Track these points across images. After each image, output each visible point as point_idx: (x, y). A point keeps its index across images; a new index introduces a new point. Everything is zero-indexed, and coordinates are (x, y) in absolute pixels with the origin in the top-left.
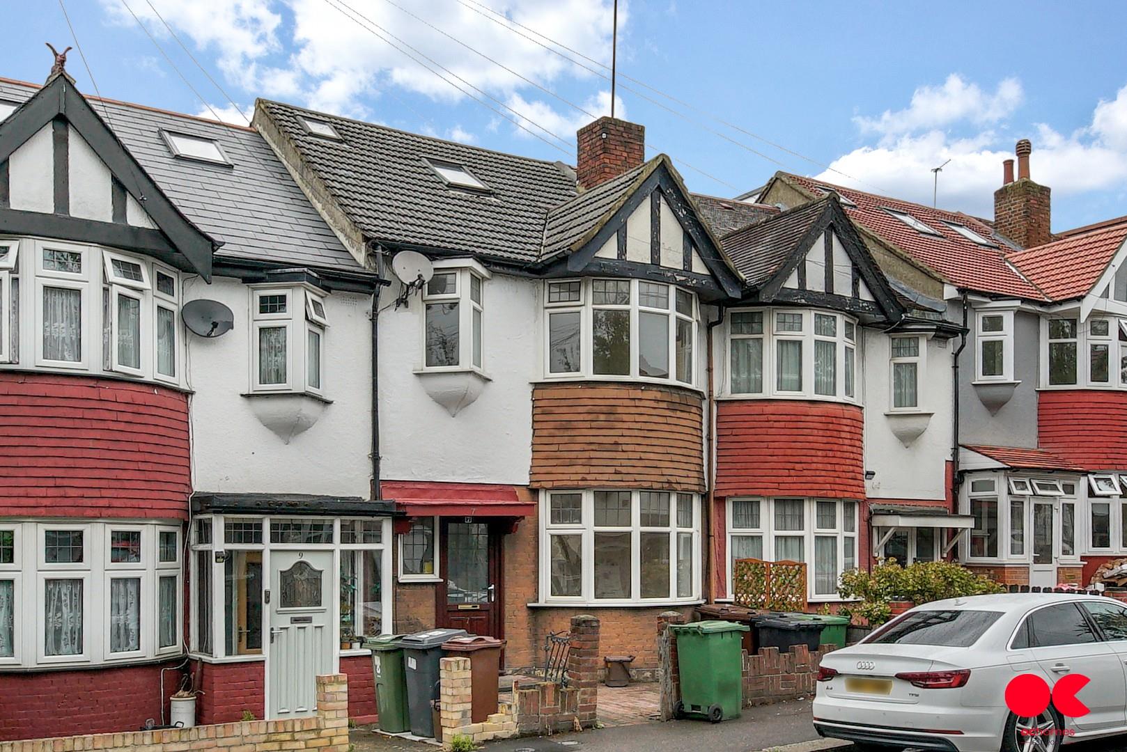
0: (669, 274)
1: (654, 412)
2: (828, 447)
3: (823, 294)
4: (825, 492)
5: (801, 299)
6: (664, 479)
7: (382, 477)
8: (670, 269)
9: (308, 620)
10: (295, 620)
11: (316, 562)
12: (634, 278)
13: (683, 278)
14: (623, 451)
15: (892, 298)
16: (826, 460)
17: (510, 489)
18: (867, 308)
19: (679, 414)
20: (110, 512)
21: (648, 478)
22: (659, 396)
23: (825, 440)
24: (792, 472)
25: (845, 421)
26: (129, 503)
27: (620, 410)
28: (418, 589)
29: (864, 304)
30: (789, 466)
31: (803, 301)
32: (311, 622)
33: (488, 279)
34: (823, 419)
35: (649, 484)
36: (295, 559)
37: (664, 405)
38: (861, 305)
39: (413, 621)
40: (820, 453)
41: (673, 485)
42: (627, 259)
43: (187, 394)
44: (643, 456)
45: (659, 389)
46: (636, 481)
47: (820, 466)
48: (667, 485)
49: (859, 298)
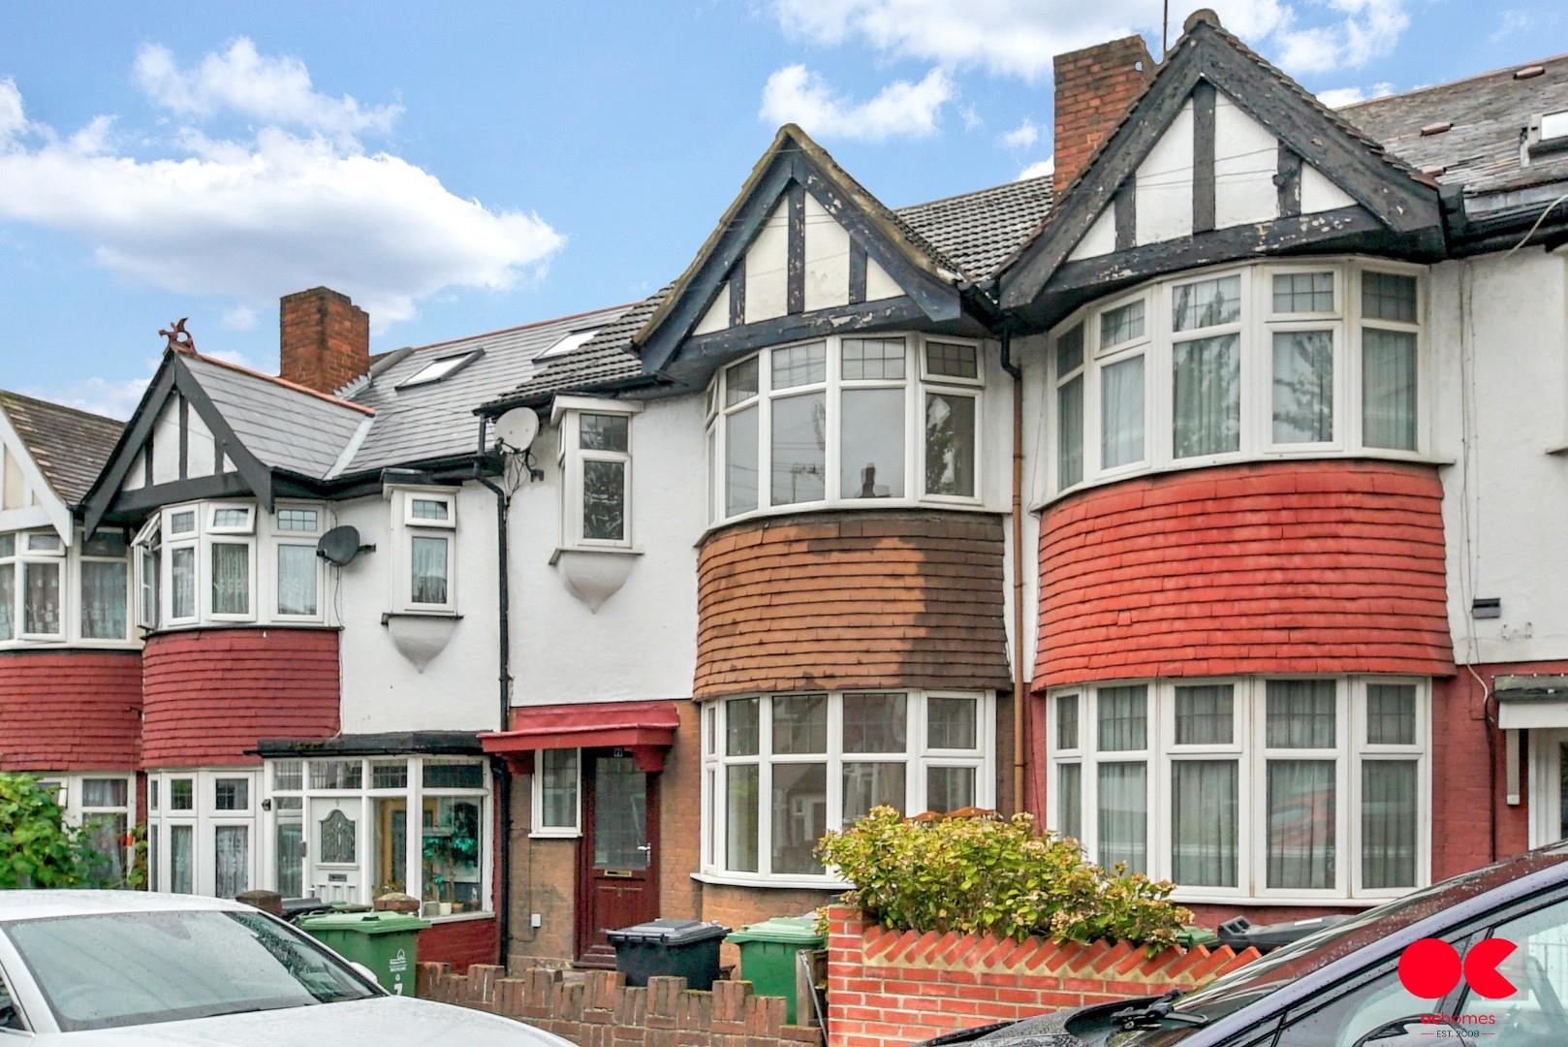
0: (820, 321)
1: (784, 561)
2: (1192, 566)
3: (1185, 239)
4: (1178, 665)
5: (1121, 269)
6: (799, 672)
7: (515, 702)
8: (819, 313)
9: (343, 878)
10: (333, 878)
11: (349, 812)
12: (761, 348)
13: (847, 319)
14: (741, 634)
15: (1401, 179)
16: (1186, 596)
17: (667, 706)
18: (1326, 229)
19: (835, 557)
20: (205, 760)
21: (772, 673)
22: (793, 533)
23: (1184, 553)
24: (1113, 631)
25: (1247, 503)
26: (225, 751)
27: (739, 568)
28: (554, 846)
29: (1315, 223)
30: (1109, 618)
31: (1127, 273)
32: (345, 880)
33: (637, 413)
34: (1181, 509)
35: (772, 683)
36: (332, 806)
37: (803, 547)
38: (1304, 228)
39: (548, 888)
40: (1170, 583)
41: (818, 681)
42: (747, 322)
43: (336, 631)
44: (765, 637)
45: (795, 522)
46: (752, 680)
47: (1171, 611)
48: (803, 682)
49: (1299, 215)
